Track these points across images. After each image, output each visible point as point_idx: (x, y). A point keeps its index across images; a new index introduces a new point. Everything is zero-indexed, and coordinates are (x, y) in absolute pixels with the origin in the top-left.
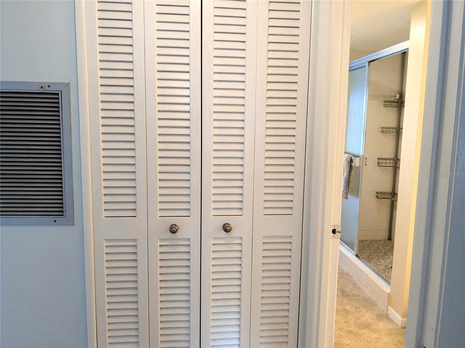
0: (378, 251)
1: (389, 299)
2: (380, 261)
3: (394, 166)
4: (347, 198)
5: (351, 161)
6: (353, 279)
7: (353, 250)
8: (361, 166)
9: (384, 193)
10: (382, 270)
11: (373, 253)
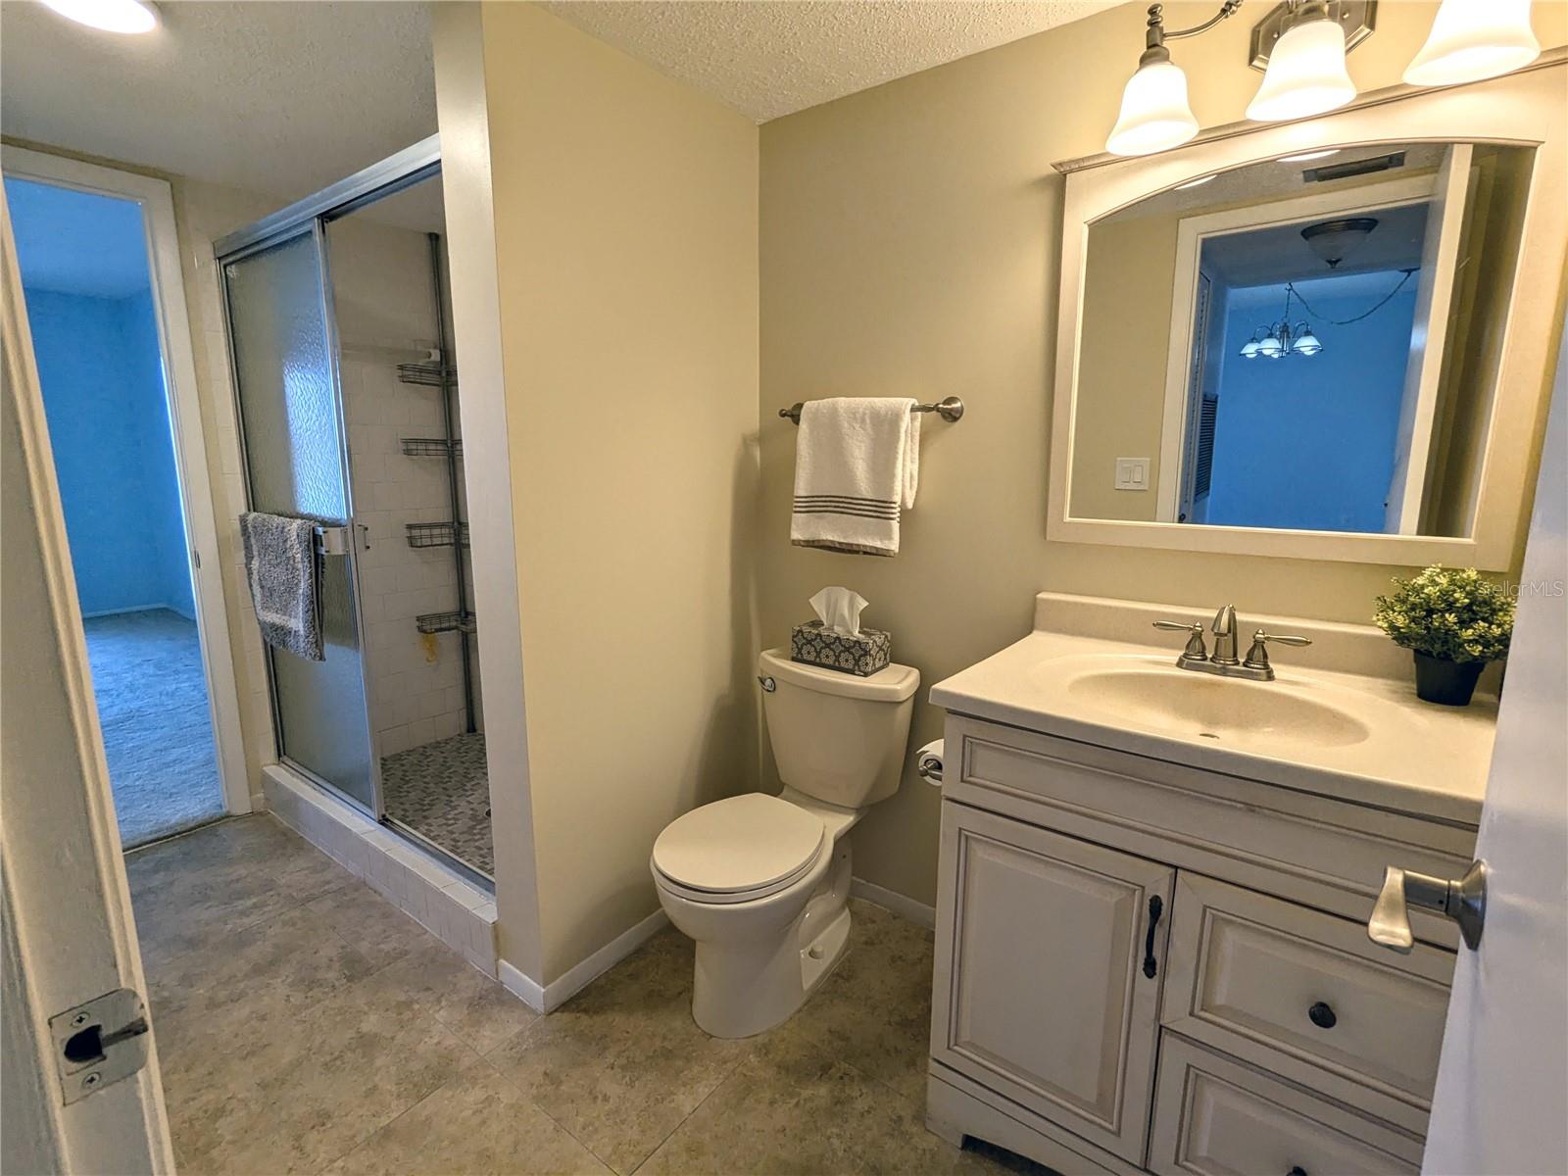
0: (446, 774)
1: (497, 937)
2: (456, 803)
3: (453, 541)
4: (322, 658)
5: (316, 540)
6: (380, 895)
7: (370, 807)
8: (352, 553)
9: (439, 617)
10: (465, 835)
11: (432, 785)
